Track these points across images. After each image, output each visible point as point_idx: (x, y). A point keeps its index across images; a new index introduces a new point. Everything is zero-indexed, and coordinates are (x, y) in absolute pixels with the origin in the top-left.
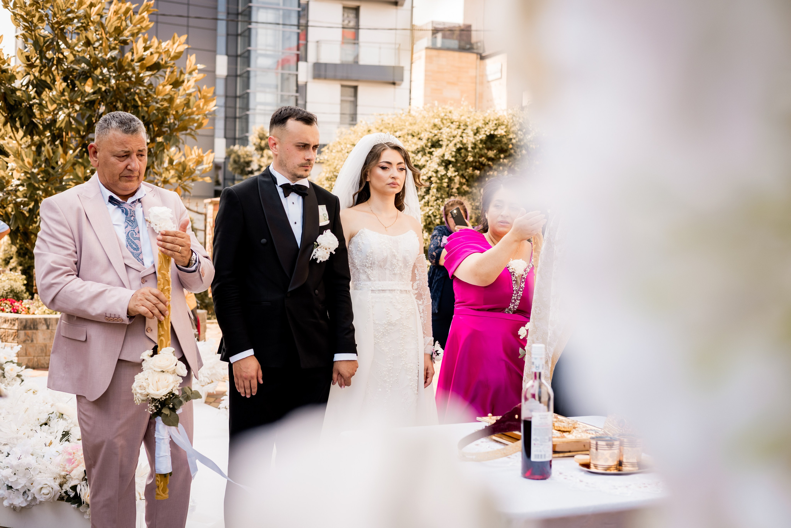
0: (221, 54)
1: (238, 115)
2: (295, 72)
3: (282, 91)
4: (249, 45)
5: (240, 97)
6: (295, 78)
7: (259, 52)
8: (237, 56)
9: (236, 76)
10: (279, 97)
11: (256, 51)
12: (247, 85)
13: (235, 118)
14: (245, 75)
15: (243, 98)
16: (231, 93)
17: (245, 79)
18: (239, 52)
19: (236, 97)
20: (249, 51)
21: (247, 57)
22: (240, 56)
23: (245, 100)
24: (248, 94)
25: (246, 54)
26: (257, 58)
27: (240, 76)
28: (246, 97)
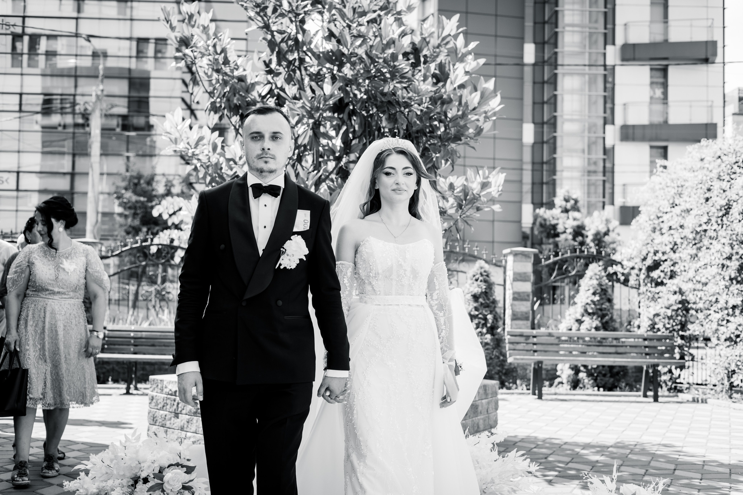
0: (528, 122)
1: (545, 180)
2: (602, 135)
3: (589, 153)
4: (555, 111)
5: (546, 163)
6: (602, 141)
7: (565, 117)
8: (543, 123)
9: (543, 143)
10: (586, 160)
11: (562, 116)
12: (554, 150)
13: (542, 183)
14: (552, 141)
15: (550, 164)
16: (538, 159)
17: (552, 146)
18: (545, 119)
19: (542, 163)
20: (555, 117)
21: (553, 123)
22: (546, 123)
23: (552, 166)
24: (555, 159)
25: (552, 121)
26: (563, 123)
27: (547, 142)
28: (553, 162)
